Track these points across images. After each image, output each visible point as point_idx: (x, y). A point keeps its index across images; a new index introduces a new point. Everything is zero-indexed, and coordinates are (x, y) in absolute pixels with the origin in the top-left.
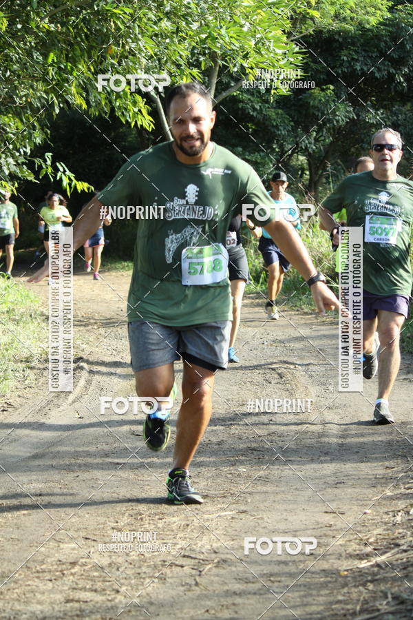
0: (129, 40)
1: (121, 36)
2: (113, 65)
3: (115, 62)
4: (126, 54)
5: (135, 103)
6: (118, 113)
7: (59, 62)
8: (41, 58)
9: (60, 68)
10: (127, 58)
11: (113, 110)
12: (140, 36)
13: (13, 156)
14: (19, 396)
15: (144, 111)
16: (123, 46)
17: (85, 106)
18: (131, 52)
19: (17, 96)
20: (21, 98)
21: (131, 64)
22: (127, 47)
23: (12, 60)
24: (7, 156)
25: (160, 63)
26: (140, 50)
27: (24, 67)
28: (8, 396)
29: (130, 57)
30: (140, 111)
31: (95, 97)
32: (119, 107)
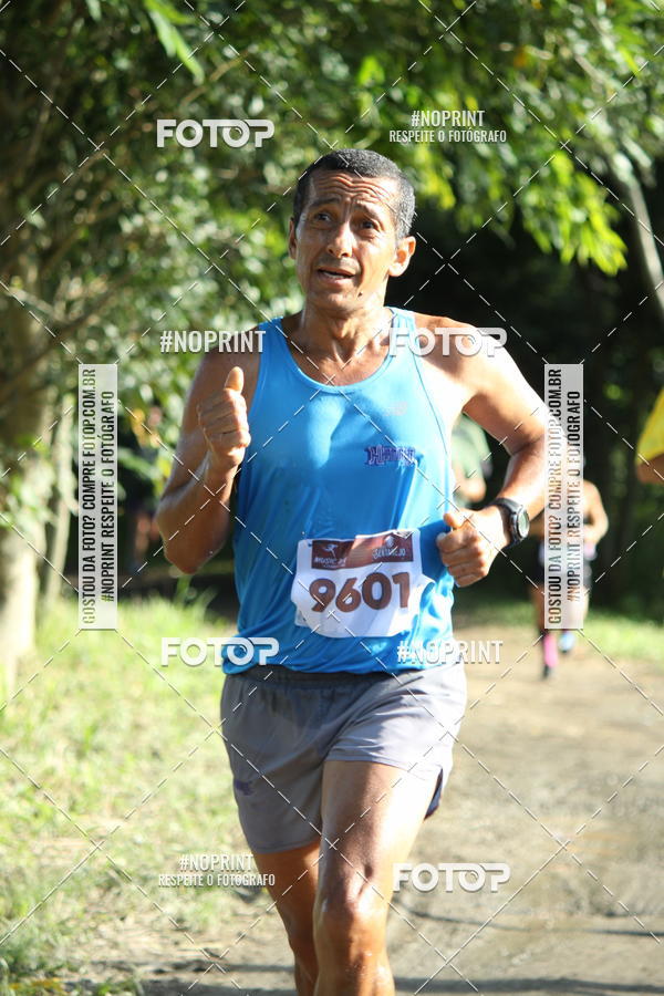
0: (571, 34)
1: (552, 23)
2: (525, 97)
3: (531, 88)
4: (560, 69)
5: (577, 199)
6: (532, 224)
7: (387, 84)
8: (342, 71)
9: (389, 99)
10: (560, 79)
11: (517, 213)
12: (605, 25)
13: (257, 317)
14: (242, 937)
15: (599, 221)
16: (556, 50)
17: (448, 201)
18: (574, 67)
19: (278, 164)
20: (284, 169)
21: (572, 97)
22: (565, 53)
23: (266, 72)
24: (240, 319)
25: (649, 100)
26: (603, 61)
27: (296, 90)
28: (213, 931)
29: (572, 79)
30: (588, 219)
31: (476, 180)
32: (536, 210)
